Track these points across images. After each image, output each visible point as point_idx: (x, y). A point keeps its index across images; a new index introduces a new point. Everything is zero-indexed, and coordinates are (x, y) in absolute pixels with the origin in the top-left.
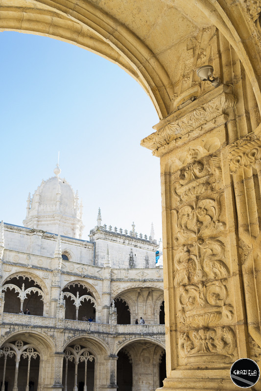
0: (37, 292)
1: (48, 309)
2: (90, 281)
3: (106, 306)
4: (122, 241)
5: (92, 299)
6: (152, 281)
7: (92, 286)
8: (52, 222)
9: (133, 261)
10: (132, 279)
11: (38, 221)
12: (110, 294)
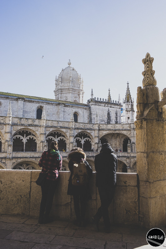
0: (63, 139)
1: (68, 146)
2: (89, 131)
3: (97, 143)
4: (104, 105)
5: (90, 139)
6: (119, 130)
7: (89, 133)
8: (68, 92)
9: (110, 115)
10: (109, 129)
11: (61, 91)
12: (98, 137)
